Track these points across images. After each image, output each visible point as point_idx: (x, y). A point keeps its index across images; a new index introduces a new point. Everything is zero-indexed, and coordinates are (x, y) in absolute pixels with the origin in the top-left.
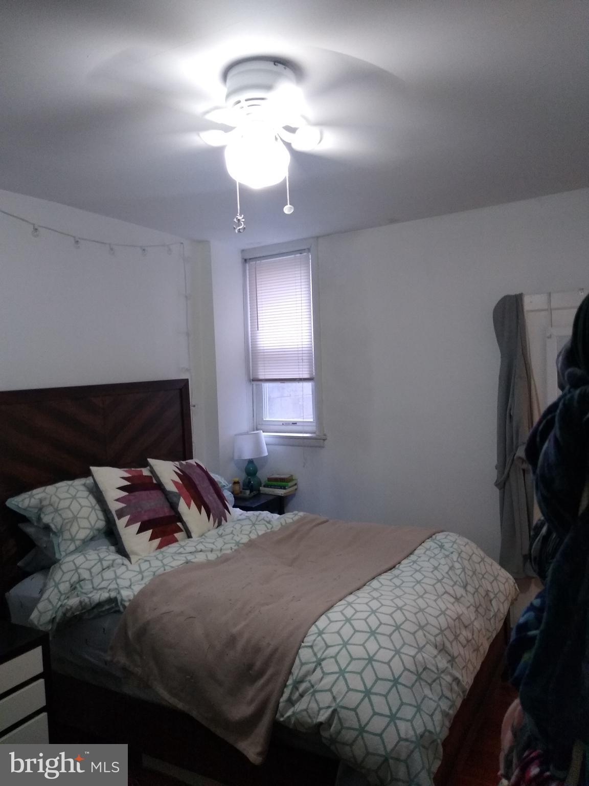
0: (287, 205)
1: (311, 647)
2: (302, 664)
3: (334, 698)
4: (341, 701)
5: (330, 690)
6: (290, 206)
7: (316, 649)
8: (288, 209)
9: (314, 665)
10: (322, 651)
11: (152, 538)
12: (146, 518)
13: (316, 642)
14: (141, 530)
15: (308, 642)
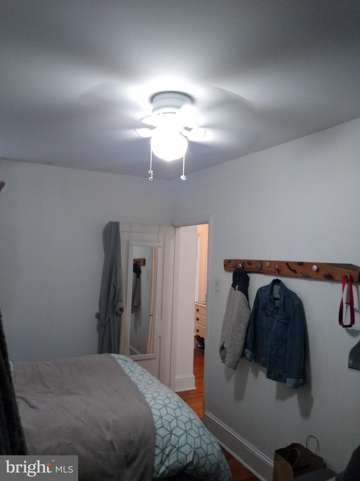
0: (182, 175)
1: (162, 427)
2: (163, 438)
3: (191, 446)
4: (194, 446)
5: (187, 443)
6: (184, 176)
7: (165, 427)
8: (183, 177)
9: (169, 435)
10: (169, 426)
13: (163, 423)
15: (159, 425)
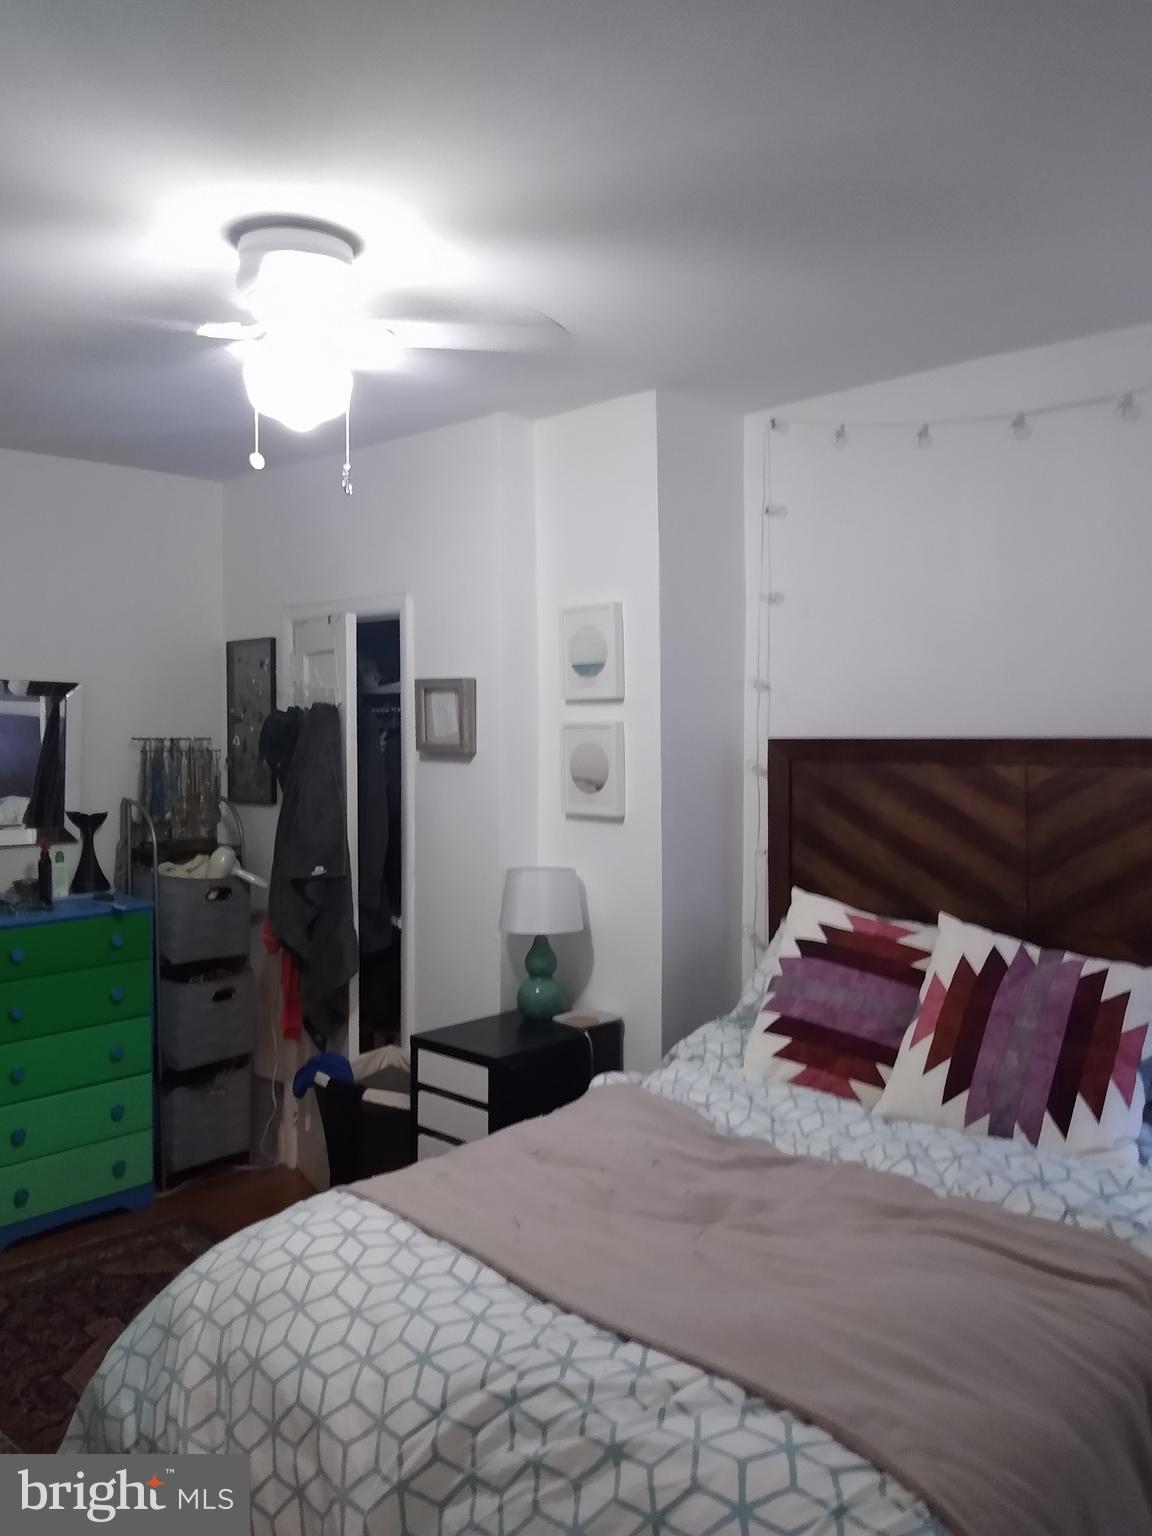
11: (784, 1054)
12: (796, 1012)
14: (773, 1029)
